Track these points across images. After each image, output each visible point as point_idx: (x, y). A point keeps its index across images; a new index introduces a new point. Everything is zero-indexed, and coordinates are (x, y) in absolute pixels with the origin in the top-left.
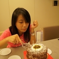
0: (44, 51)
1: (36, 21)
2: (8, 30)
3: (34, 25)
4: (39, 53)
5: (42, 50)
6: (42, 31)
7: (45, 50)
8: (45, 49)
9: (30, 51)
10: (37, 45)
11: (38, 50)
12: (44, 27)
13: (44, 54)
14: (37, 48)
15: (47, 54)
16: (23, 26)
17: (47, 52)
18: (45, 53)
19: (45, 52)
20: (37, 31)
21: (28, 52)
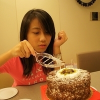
0: (84, 77)
4: (73, 81)
5: (79, 77)
8: (85, 75)
14: (69, 73)
19: (87, 79)
20: (66, 65)
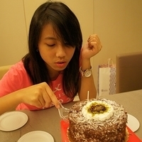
0: (118, 120)
1: (95, 35)
2: (20, 66)
3: (91, 47)
5: (111, 118)
6: (114, 66)
7: (121, 118)
8: (120, 114)
9: (79, 120)
10: (99, 102)
11: (101, 117)
12: (119, 56)
13: (118, 130)
14: (99, 112)
15: (127, 130)
16: (55, 54)
17: (127, 124)
18: (121, 125)
19: (121, 123)
20: (100, 67)
21: (72, 124)
